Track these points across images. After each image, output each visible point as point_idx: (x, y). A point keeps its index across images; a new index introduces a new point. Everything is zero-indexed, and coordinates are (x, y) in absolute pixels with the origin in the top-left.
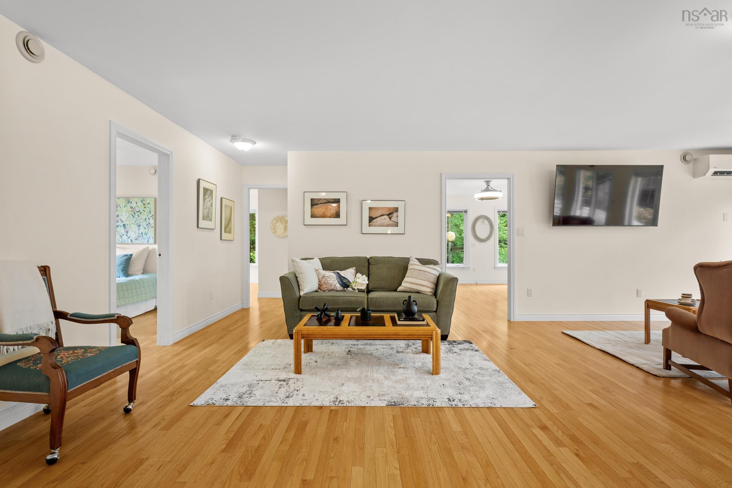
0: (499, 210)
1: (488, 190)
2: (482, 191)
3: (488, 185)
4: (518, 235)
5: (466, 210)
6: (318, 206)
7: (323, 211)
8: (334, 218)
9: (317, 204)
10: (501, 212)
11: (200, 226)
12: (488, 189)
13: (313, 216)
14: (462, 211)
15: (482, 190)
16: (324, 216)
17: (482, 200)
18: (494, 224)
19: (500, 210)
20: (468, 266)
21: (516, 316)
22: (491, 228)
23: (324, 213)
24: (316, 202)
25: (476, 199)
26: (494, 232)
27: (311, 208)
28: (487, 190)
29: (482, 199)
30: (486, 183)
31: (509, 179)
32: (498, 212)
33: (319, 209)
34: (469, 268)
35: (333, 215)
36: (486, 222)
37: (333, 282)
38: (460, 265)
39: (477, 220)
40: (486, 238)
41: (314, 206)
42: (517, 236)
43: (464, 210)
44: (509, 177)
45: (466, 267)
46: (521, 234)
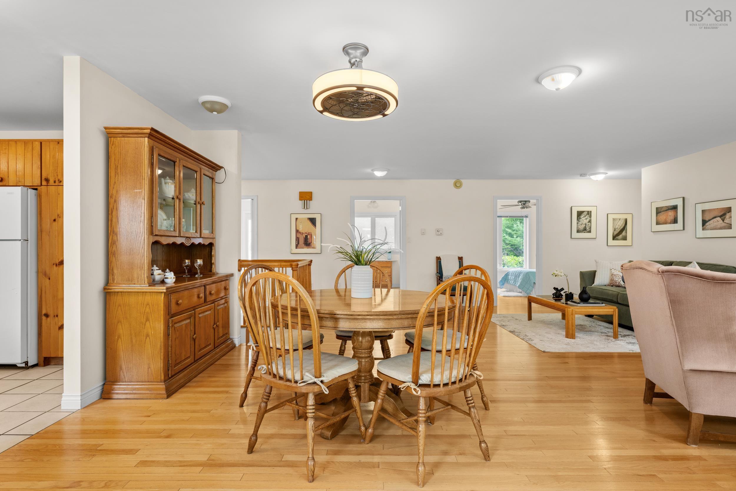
6: (660, 213)
7: (665, 218)
8: (673, 223)
9: (660, 212)
11: (572, 238)
13: (658, 223)
16: (665, 223)
23: (666, 220)
24: (659, 210)
27: (656, 216)
33: (662, 217)
35: (672, 221)
37: (618, 279)
41: (659, 214)
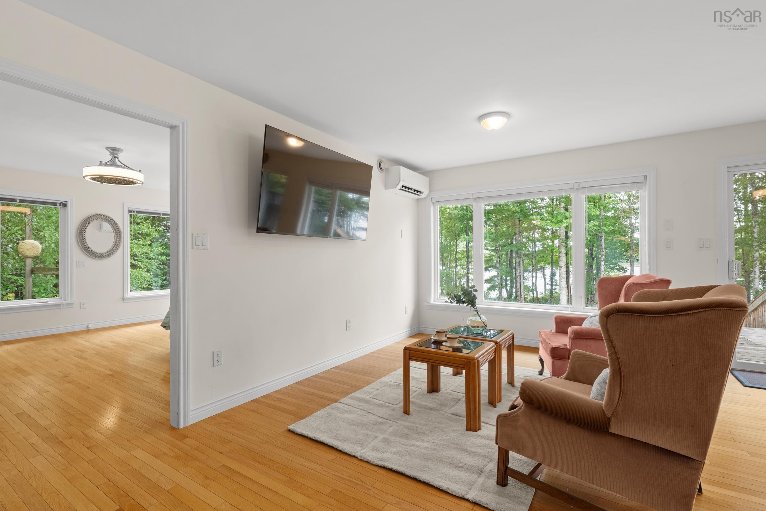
0: (131, 209)
1: (114, 165)
2: (101, 164)
3: (115, 157)
4: (195, 247)
5: (63, 202)
10: (135, 212)
12: (114, 163)
14: (56, 203)
15: (101, 162)
17: (101, 182)
18: (122, 230)
19: (134, 210)
20: (69, 301)
21: (191, 413)
22: (117, 237)
25: (87, 178)
26: (122, 242)
28: (112, 163)
29: (101, 179)
30: (110, 152)
31: (173, 128)
32: (130, 211)
34: (72, 304)
36: (106, 226)
38: (51, 301)
39: (87, 221)
40: (107, 252)
42: (192, 248)
43: (60, 202)
44: (174, 123)
45: (64, 302)
46: (200, 244)
